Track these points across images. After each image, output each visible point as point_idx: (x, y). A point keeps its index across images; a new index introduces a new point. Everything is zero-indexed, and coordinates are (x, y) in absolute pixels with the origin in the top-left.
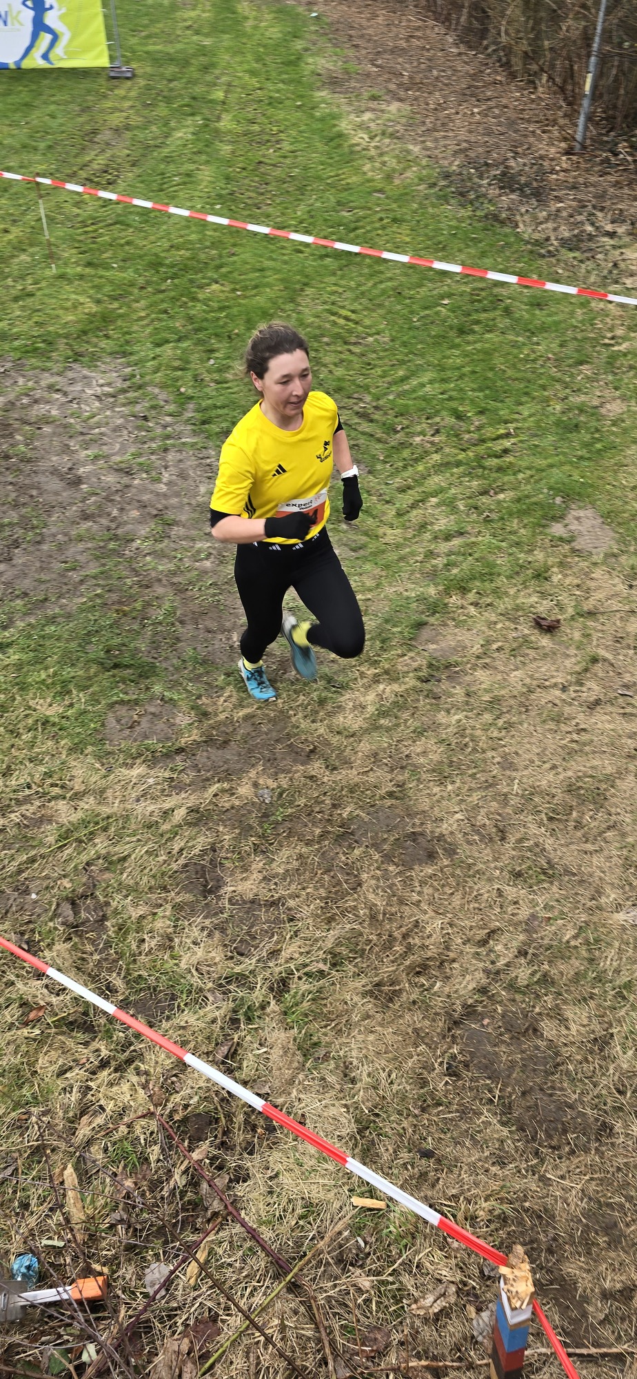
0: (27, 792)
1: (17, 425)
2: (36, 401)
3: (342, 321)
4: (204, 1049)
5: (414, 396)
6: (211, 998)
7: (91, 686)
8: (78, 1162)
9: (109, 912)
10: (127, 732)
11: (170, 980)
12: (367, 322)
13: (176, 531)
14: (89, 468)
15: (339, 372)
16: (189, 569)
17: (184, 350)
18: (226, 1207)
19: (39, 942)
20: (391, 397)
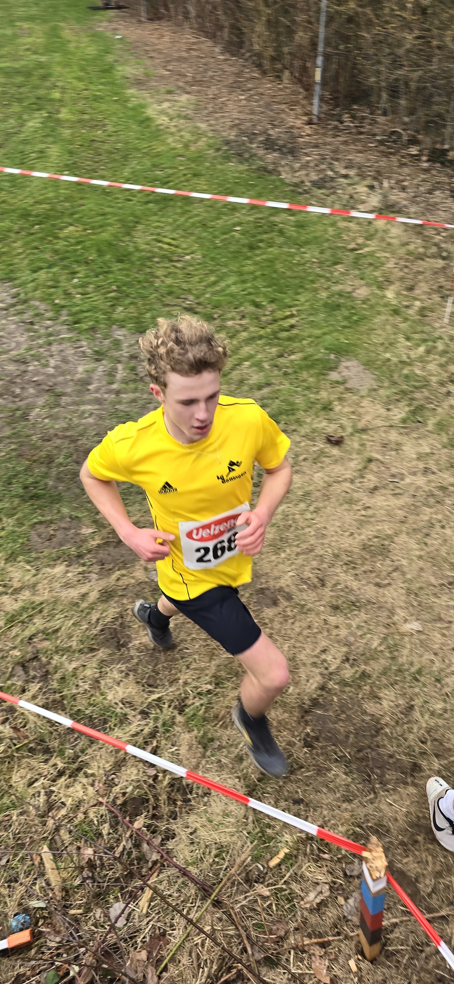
3: (166, 246)
5: (224, 293)
7: (16, 513)
8: (51, 844)
9: (50, 668)
10: (47, 543)
11: (101, 710)
12: (184, 246)
13: (64, 400)
15: (169, 281)
16: (78, 426)
17: (54, 273)
18: (162, 857)
20: (207, 296)
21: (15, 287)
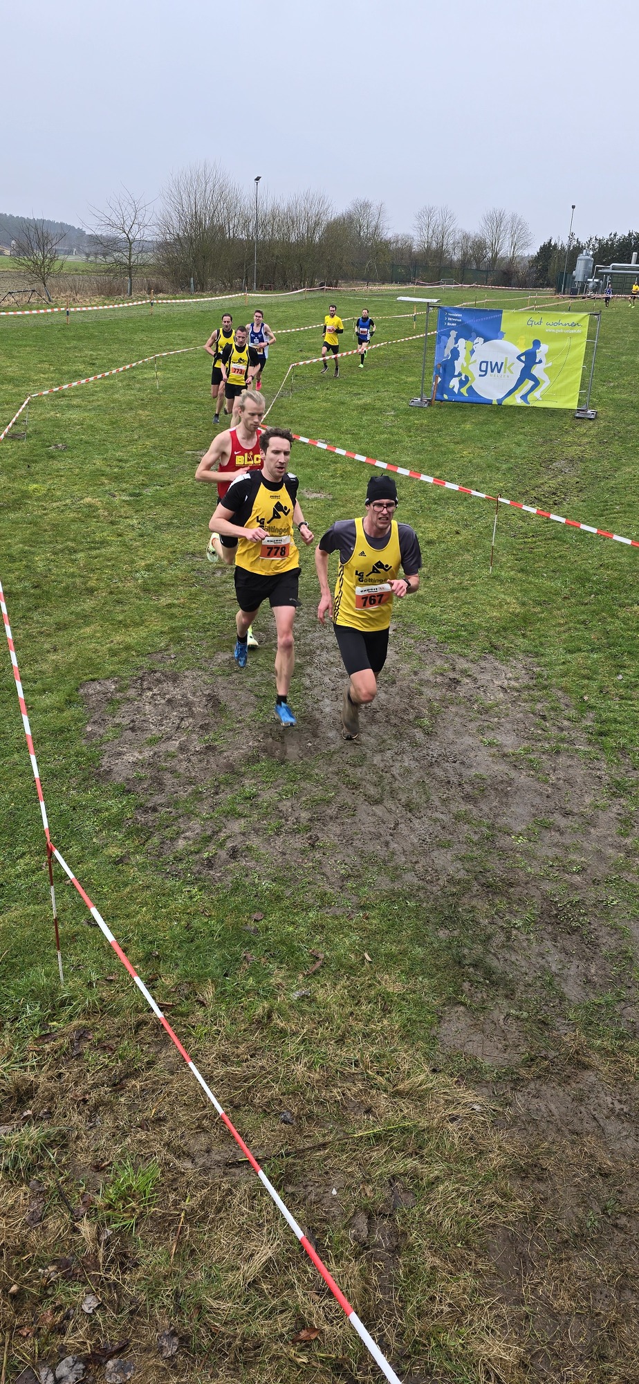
0: (353, 1069)
7: (436, 975)
9: (404, 1245)
14: (481, 752)
17: (595, 661)
19: (328, 1248)
21: (539, 665)
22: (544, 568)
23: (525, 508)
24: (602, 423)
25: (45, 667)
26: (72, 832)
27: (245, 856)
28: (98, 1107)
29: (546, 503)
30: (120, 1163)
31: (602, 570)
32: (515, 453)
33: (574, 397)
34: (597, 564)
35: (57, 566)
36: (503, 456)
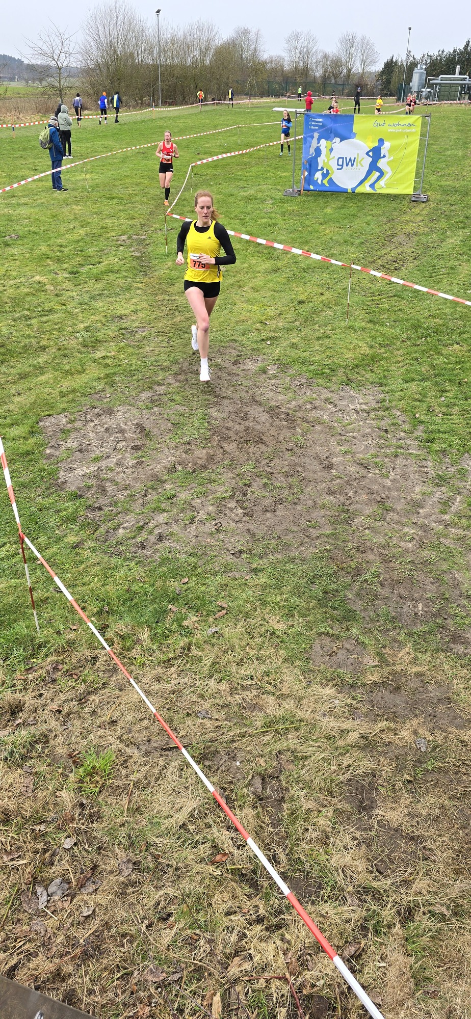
0: (250, 682)
1: (299, 421)
2: (315, 408)
4: (336, 941)
6: (349, 900)
7: (309, 615)
8: (225, 993)
9: (286, 797)
10: (327, 658)
11: (321, 871)
13: (391, 516)
14: (340, 459)
16: (395, 546)
17: (424, 388)
19: (234, 800)
21: (383, 392)
22: (387, 319)
23: (372, 272)
24: (432, 205)
25: (12, 407)
26: (39, 527)
27: (169, 539)
28: (69, 715)
29: (388, 269)
30: (87, 752)
31: (431, 319)
32: (365, 231)
33: (410, 184)
34: (427, 314)
35: (16, 330)
36: (356, 233)
